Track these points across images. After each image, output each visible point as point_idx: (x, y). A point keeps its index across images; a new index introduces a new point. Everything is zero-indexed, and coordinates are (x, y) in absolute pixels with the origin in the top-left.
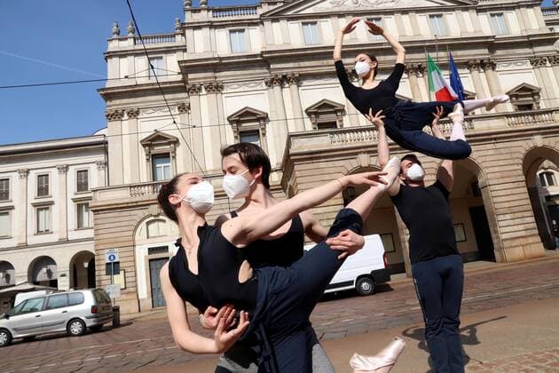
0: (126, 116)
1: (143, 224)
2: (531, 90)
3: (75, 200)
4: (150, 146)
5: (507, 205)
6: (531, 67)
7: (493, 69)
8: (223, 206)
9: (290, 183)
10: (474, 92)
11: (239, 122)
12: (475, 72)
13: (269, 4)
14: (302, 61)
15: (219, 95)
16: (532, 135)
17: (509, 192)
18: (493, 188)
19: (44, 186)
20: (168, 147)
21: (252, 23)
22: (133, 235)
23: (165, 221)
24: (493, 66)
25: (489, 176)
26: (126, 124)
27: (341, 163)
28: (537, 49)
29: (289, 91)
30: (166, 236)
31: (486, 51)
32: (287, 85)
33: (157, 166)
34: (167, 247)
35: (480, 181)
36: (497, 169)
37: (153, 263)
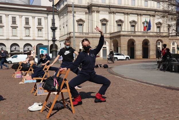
3: (37, 28)
5: (152, 49)
11: (102, 21)
12: (151, 17)
14: (117, 8)
18: (151, 46)
19: (27, 21)
24: (155, 16)
25: (151, 43)
27: (128, 38)
31: (154, 12)
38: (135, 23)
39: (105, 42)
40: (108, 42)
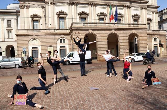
0: (25, 8)
1: (31, 41)
2: (138, 16)
3: (7, 29)
4: (33, 18)
5: (123, 46)
6: (140, 9)
7: (130, 8)
8: (53, 38)
9: (71, 34)
10: (124, 14)
11: (59, 15)
12: (125, 9)
15: (54, 6)
16: (132, 30)
17: (124, 43)
18: (121, 42)
20: (38, 18)
22: (28, 43)
23: (37, 40)
25: (120, 39)
26: (26, 10)
27: (85, 31)
28: (142, 4)
29: (74, 7)
30: (37, 44)
31: (129, 3)
32: (73, 5)
33: (35, 23)
34: (37, 47)
35: (118, 40)
36: (122, 37)
37: (33, 51)
38: (104, 16)
39: (64, 40)
40: (68, 40)
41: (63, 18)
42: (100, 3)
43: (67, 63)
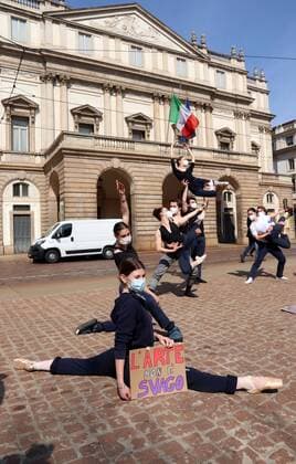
6: (233, 117)
7: (211, 112)
9: (56, 169)
13: (52, 4)
14: (75, 66)
16: (225, 168)
21: (34, 17)
24: (211, 109)
27: (99, 162)
29: (58, 91)
31: (208, 97)
32: (58, 84)
38: (146, 124)
39: (26, 186)
40: (38, 187)
41: (25, 120)
42: (135, 88)
43: (52, 256)
